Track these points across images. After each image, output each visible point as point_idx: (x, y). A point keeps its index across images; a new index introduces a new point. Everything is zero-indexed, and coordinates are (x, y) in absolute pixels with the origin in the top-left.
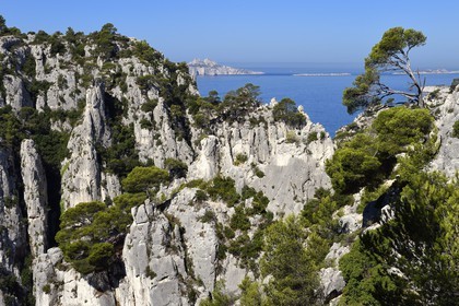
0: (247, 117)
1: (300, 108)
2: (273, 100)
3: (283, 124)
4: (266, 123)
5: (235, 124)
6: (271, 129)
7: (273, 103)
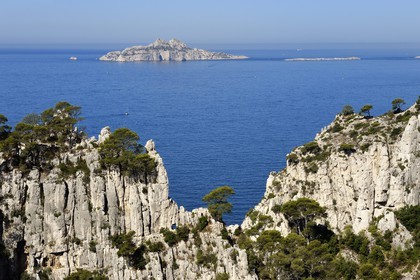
0: (56, 162)
1: (149, 145)
2: (104, 130)
3: (115, 175)
4: (88, 172)
5: (34, 173)
6: (95, 182)
7: (104, 135)
